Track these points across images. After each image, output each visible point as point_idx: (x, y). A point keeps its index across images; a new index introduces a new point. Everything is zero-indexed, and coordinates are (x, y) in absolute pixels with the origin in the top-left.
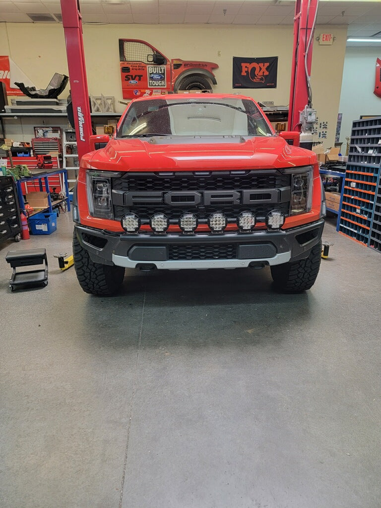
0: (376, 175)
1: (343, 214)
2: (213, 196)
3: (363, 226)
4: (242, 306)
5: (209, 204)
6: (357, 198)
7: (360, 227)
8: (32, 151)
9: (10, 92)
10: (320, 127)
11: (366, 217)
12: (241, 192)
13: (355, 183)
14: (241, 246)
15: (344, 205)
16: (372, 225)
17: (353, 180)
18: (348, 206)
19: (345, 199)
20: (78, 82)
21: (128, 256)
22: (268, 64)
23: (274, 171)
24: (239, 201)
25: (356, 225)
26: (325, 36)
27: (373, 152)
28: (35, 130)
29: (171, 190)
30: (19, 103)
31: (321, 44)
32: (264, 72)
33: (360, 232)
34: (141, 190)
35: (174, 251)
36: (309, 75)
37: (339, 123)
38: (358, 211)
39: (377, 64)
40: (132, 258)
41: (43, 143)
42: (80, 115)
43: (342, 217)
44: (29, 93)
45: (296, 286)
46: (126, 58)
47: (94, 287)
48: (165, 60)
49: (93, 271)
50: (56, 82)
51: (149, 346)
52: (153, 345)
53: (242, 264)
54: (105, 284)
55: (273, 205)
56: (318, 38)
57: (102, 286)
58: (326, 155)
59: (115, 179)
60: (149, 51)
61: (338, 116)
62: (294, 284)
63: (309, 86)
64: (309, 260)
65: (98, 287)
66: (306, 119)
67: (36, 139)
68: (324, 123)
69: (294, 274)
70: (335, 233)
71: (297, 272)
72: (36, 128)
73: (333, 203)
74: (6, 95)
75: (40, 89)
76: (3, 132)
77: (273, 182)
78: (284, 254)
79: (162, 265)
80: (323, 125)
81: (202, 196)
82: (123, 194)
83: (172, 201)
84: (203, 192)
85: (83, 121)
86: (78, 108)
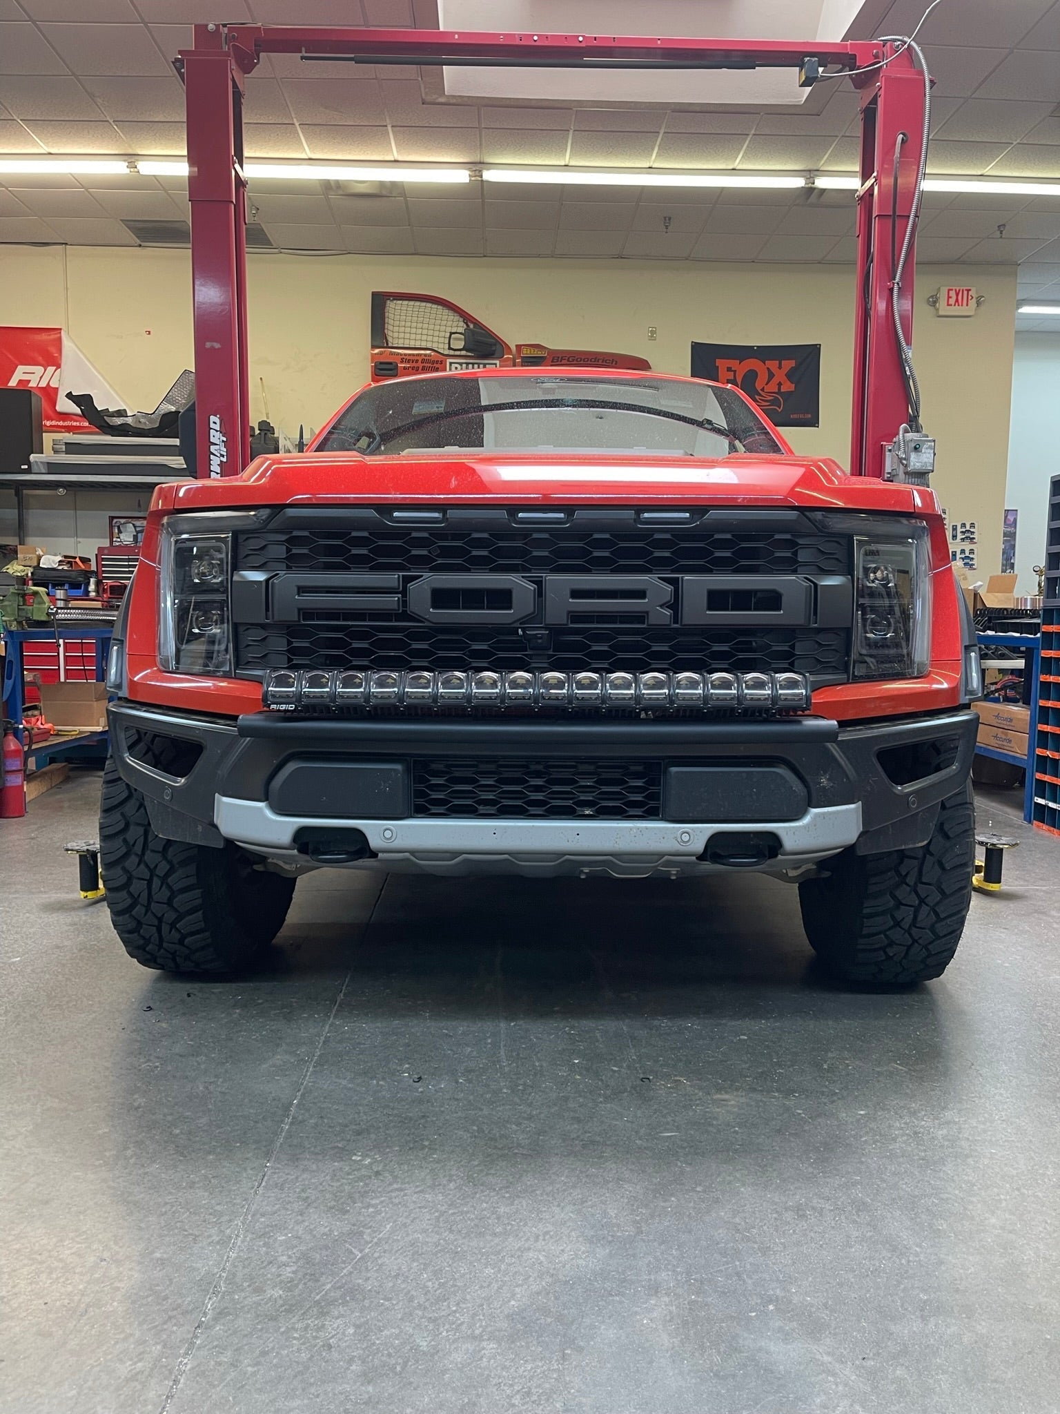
1: (1043, 764)
2: (576, 594)
5: (563, 619)
8: (92, 580)
9: (54, 423)
10: (954, 537)
12: (674, 582)
14: (674, 769)
15: (1043, 734)
18: (1057, 737)
19: (1044, 714)
20: (217, 346)
21: (265, 797)
22: (792, 363)
23: (793, 514)
24: (668, 612)
26: (953, 294)
28: (111, 527)
29: (432, 569)
30: (72, 448)
31: (941, 313)
32: (780, 384)
34: (329, 567)
35: (435, 781)
36: (909, 343)
37: (1010, 537)
40: (282, 809)
41: (129, 560)
42: (216, 437)
43: (1038, 776)
44: (105, 425)
45: (889, 958)
46: (390, 339)
47: (161, 939)
48: (498, 346)
49: (162, 875)
50: (186, 392)
51: (312, 1149)
52: (333, 1145)
53: (679, 840)
54: (202, 925)
55: (789, 633)
56: (932, 297)
57: (192, 934)
58: (976, 595)
59: (246, 536)
60: (455, 324)
61: (1006, 517)
62: (883, 949)
63: (908, 373)
64: (932, 854)
65: (177, 936)
66: (904, 462)
67: (112, 549)
68: (964, 525)
69: (880, 909)
70: (1020, 827)
71: (892, 903)
72: (115, 520)
73: (1006, 734)
74: (41, 429)
75: (136, 413)
76: (21, 530)
77: (789, 555)
78: (838, 812)
79: (388, 834)
80: (962, 532)
81: (540, 593)
82: (267, 581)
83: (434, 607)
84: (542, 577)
85: (223, 456)
86: (211, 417)
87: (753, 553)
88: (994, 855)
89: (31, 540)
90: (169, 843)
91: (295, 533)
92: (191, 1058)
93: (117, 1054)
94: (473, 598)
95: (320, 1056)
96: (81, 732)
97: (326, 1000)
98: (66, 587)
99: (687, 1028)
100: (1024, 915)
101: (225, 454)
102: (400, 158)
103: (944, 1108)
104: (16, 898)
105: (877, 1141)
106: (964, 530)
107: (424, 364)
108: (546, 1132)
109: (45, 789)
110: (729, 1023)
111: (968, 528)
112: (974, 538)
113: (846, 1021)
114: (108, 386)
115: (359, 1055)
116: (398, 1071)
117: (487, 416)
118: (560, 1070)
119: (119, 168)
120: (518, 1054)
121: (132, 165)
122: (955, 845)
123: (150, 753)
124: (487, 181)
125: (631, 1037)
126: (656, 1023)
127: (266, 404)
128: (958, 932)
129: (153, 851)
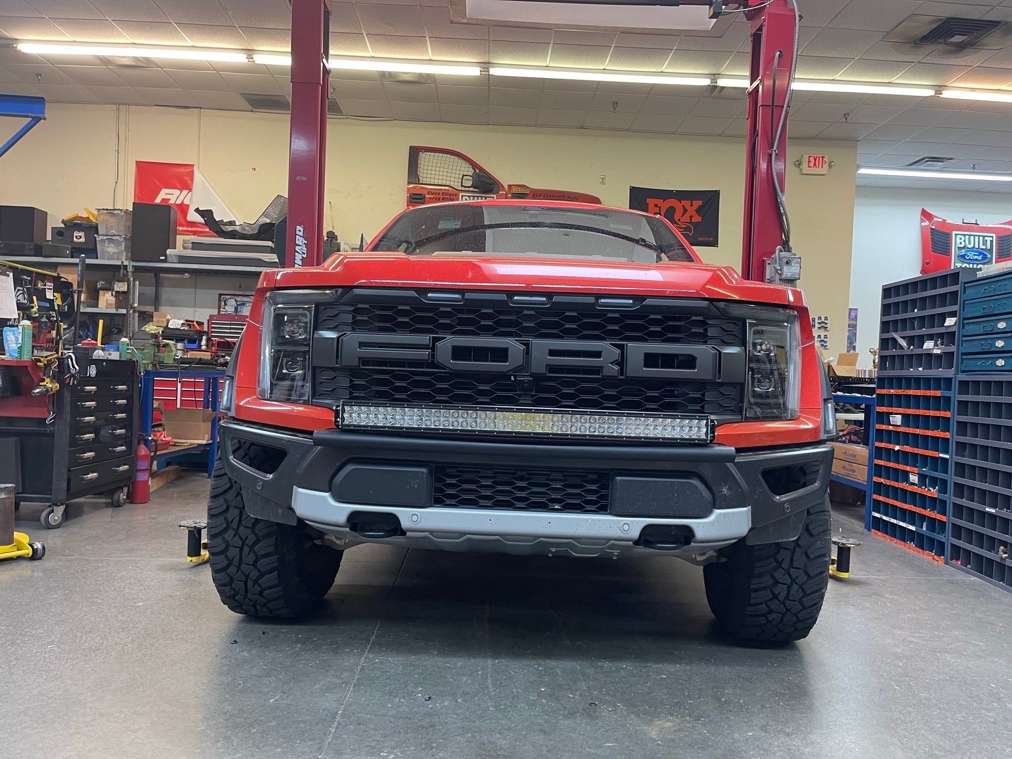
0: (947, 394)
1: (878, 488)
2: (552, 353)
3: (927, 512)
4: (627, 667)
5: (543, 370)
6: (908, 449)
7: (923, 517)
8: (204, 338)
9: (185, 228)
10: (814, 326)
11: (933, 492)
12: (621, 347)
13: (900, 416)
14: (619, 478)
15: (878, 467)
16: (950, 508)
17: (894, 410)
18: (888, 468)
19: (879, 453)
20: (304, 179)
21: (329, 489)
22: (700, 203)
23: (705, 304)
24: (616, 368)
25: (913, 513)
26: (812, 159)
27: (936, 345)
28: (220, 301)
29: (453, 333)
30: (196, 246)
31: (804, 172)
32: (691, 217)
33: (924, 529)
34: (381, 330)
35: (449, 481)
36: (782, 191)
37: (853, 327)
38: (914, 478)
39: (922, 221)
40: (340, 498)
41: (231, 324)
42: (300, 240)
43: (875, 496)
44: (219, 230)
45: (769, 622)
46: (421, 178)
47: (247, 591)
48: (496, 185)
49: (250, 544)
50: (277, 211)
51: (352, 747)
52: (366, 744)
53: (622, 529)
54: (276, 582)
55: (702, 385)
56: (798, 161)
57: (269, 588)
58: (829, 367)
59: (324, 307)
60: (466, 169)
61: (850, 314)
62: (765, 615)
63: (782, 211)
64: (800, 547)
65: (259, 589)
66: (779, 272)
67: (219, 316)
68: (820, 318)
69: (763, 585)
70: (862, 533)
71: (772, 581)
72: (222, 297)
73: (852, 466)
74: (176, 233)
75: (242, 223)
76: (156, 302)
77: (702, 331)
78: (734, 513)
79: (415, 518)
80: (819, 323)
81: (527, 351)
82: (338, 338)
83: (453, 359)
84: (529, 341)
85: (304, 253)
86: (298, 227)
87: (675, 329)
88: (844, 552)
89: (163, 309)
90: (257, 521)
91: (359, 306)
92: (264, 678)
93: (212, 674)
94: (481, 353)
95: (358, 680)
96: (191, 444)
97: (363, 640)
98: (186, 341)
99: (622, 669)
100: (866, 596)
101: (306, 252)
102: (434, 58)
103: (810, 733)
104: (141, 560)
105: (762, 755)
106: (820, 321)
107: (444, 196)
108: (521, 739)
109: (162, 484)
110: (653, 666)
111: (823, 320)
112: (827, 327)
113: (737, 668)
114: (223, 204)
115: (386, 679)
116: (414, 692)
117: (488, 232)
118: (531, 695)
119: (240, 59)
120: (501, 683)
121: (250, 57)
122: (817, 541)
123: (247, 457)
124: (492, 75)
125: (582, 673)
126: (600, 664)
127: (332, 220)
128: (819, 605)
129: (245, 527)
